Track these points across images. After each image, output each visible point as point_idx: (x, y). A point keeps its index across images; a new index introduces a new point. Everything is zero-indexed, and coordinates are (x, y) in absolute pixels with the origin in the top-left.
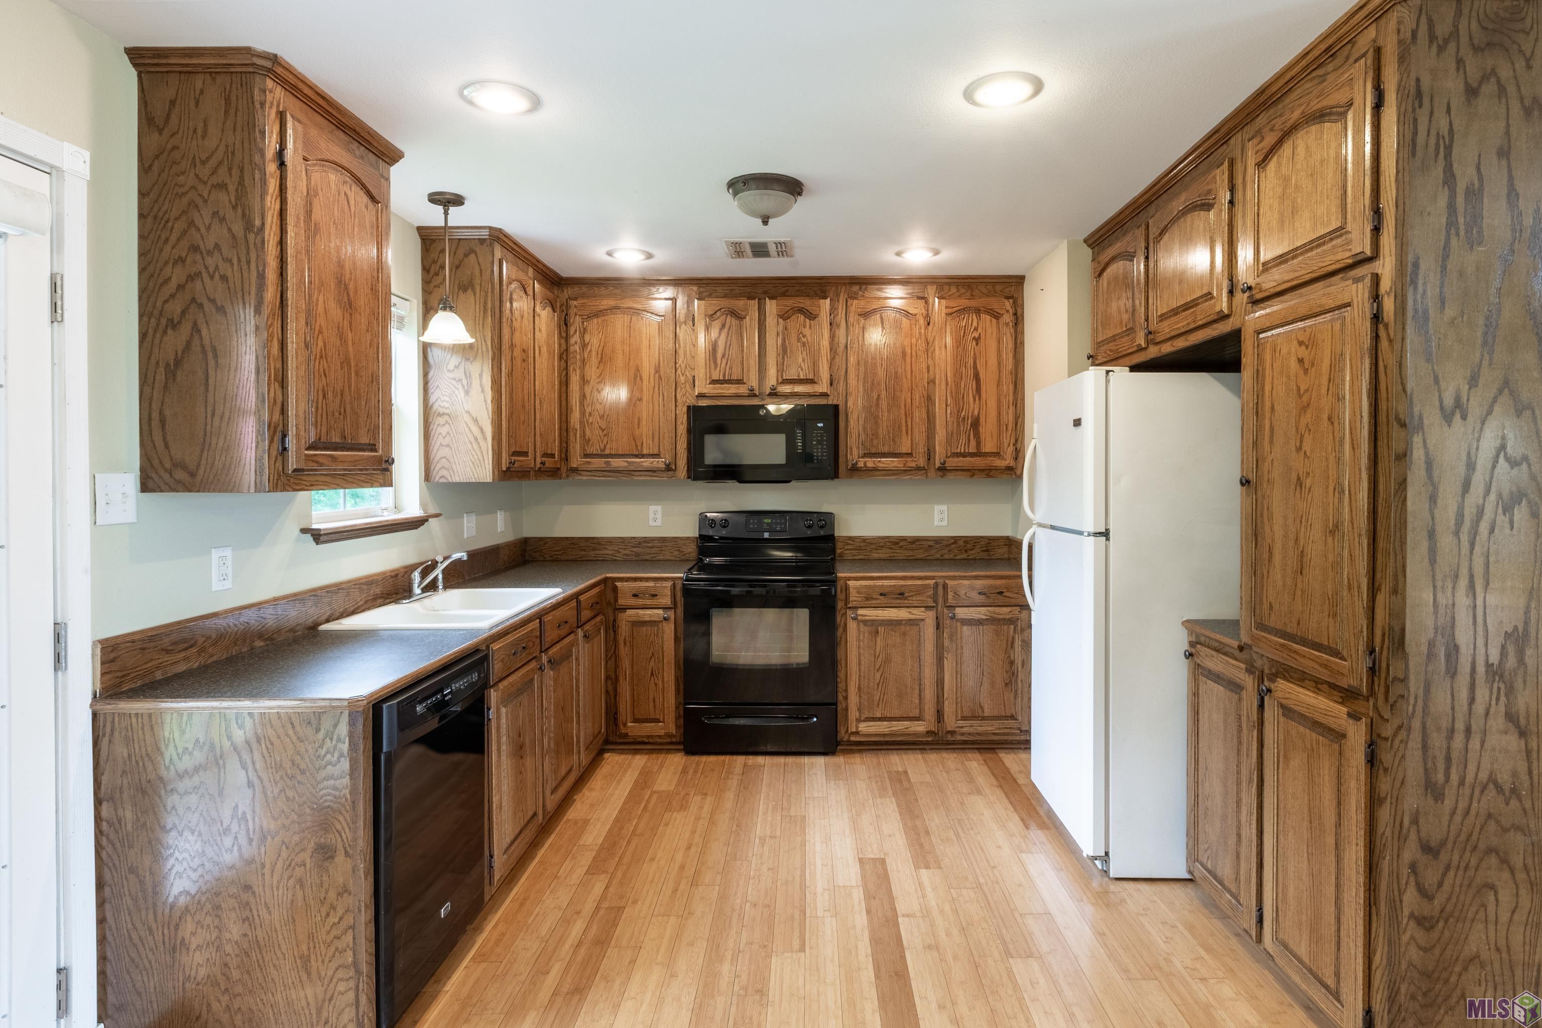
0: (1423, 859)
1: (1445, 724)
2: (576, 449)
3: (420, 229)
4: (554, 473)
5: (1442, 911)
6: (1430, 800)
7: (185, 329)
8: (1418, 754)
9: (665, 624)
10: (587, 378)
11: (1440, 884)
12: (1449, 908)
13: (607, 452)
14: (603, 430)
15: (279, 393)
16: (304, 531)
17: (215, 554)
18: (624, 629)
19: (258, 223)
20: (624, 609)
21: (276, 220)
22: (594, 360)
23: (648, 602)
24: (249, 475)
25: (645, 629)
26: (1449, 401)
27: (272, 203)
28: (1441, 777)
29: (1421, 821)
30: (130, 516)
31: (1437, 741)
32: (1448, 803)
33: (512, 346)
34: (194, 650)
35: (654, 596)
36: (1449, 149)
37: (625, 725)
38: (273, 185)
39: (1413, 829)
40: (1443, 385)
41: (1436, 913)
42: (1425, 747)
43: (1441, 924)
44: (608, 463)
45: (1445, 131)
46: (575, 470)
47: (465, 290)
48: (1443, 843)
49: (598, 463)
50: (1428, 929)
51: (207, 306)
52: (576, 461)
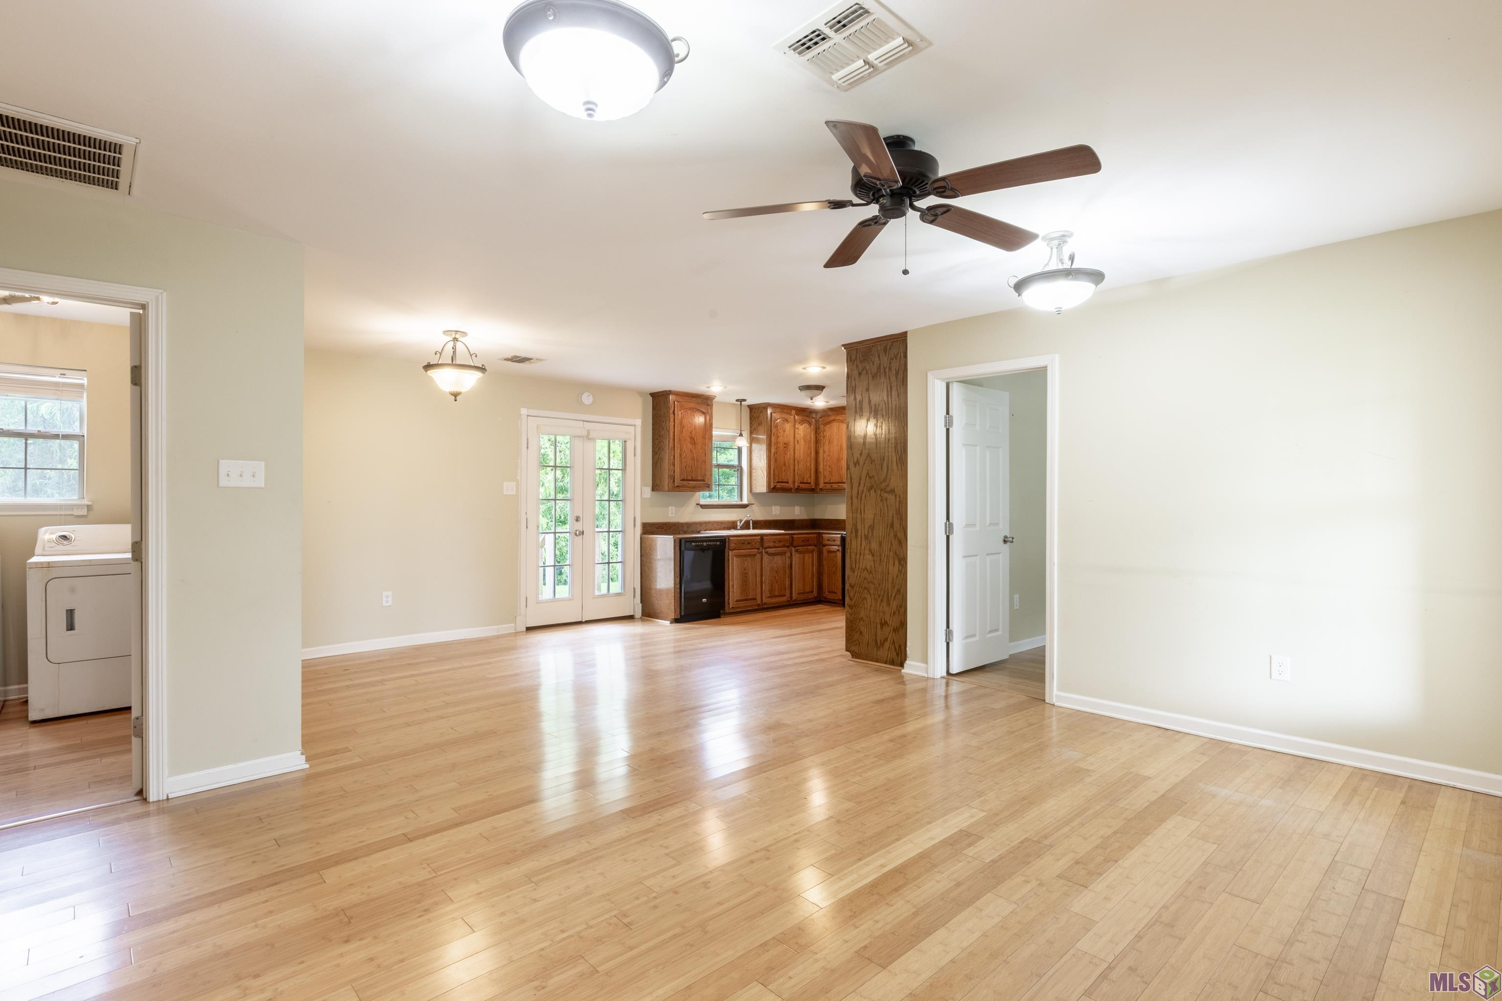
0: (850, 589)
1: (855, 551)
2: (821, 481)
3: (748, 406)
4: (813, 490)
5: (855, 604)
6: (852, 573)
7: (658, 455)
8: (849, 559)
9: (838, 552)
10: (825, 450)
11: (854, 596)
12: (856, 604)
13: (831, 481)
14: (830, 472)
15: (673, 468)
16: (697, 504)
17: (670, 508)
18: (825, 553)
19: (668, 429)
20: (825, 546)
21: (673, 427)
22: (827, 443)
23: (833, 543)
24: (666, 488)
25: (831, 554)
26: (855, 460)
27: (672, 424)
28: (854, 566)
29: (850, 578)
30: (649, 496)
31: (853, 556)
32: (856, 573)
33: (777, 443)
34: (663, 530)
35: (834, 540)
36: (855, 390)
37: (825, 593)
38: (672, 419)
39: (848, 580)
40: (854, 456)
41: (853, 605)
42: (851, 558)
43: (854, 608)
44: (831, 486)
45: (854, 386)
46: (821, 489)
47: (760, 425)
48: (855, 585)
49: (829, 486)
50: (852, 609)
51: (661, 449)
52: (821, 485)
